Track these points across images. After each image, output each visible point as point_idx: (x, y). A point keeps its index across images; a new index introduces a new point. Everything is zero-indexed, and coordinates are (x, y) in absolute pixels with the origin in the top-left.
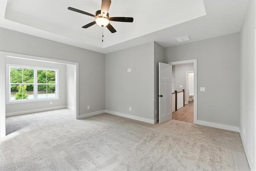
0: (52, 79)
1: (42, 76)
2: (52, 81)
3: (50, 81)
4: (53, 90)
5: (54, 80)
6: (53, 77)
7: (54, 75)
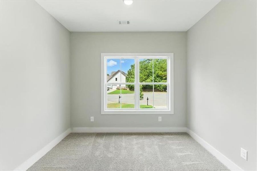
0: (164, 78)
1: (156, 76)
2: (163, 80)
3: (162, 80)
4: (165, 89)
5: (166, 79)
6: (165, 76)
7: (165, 74)
